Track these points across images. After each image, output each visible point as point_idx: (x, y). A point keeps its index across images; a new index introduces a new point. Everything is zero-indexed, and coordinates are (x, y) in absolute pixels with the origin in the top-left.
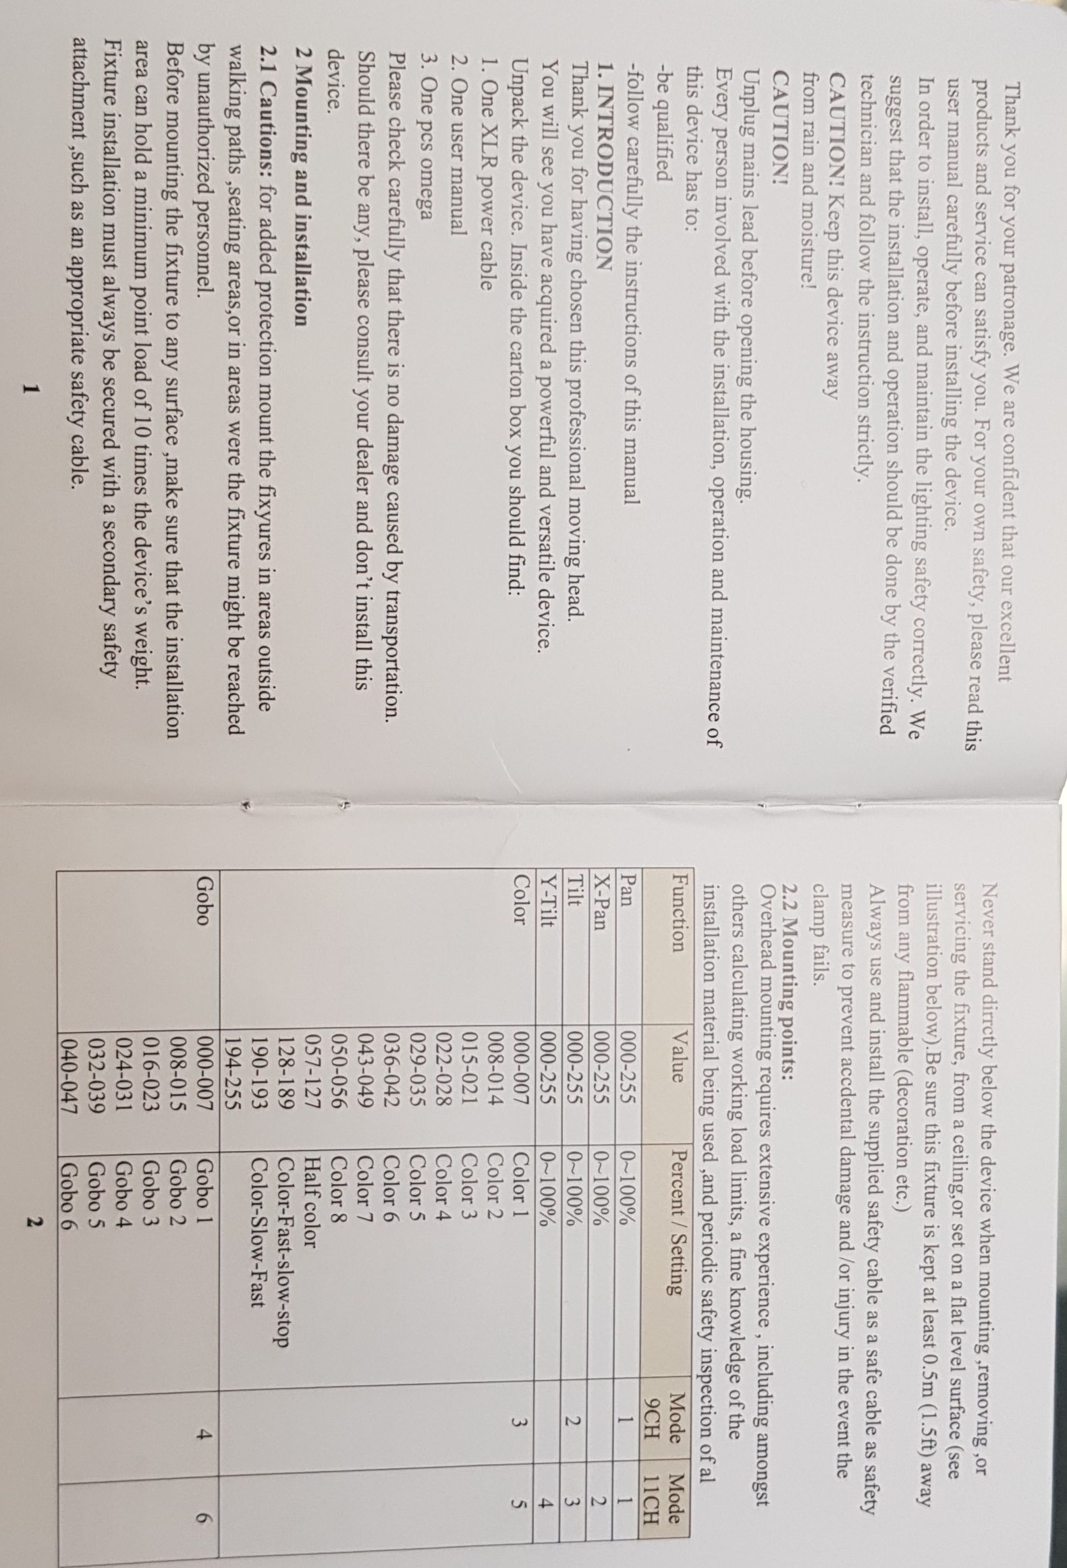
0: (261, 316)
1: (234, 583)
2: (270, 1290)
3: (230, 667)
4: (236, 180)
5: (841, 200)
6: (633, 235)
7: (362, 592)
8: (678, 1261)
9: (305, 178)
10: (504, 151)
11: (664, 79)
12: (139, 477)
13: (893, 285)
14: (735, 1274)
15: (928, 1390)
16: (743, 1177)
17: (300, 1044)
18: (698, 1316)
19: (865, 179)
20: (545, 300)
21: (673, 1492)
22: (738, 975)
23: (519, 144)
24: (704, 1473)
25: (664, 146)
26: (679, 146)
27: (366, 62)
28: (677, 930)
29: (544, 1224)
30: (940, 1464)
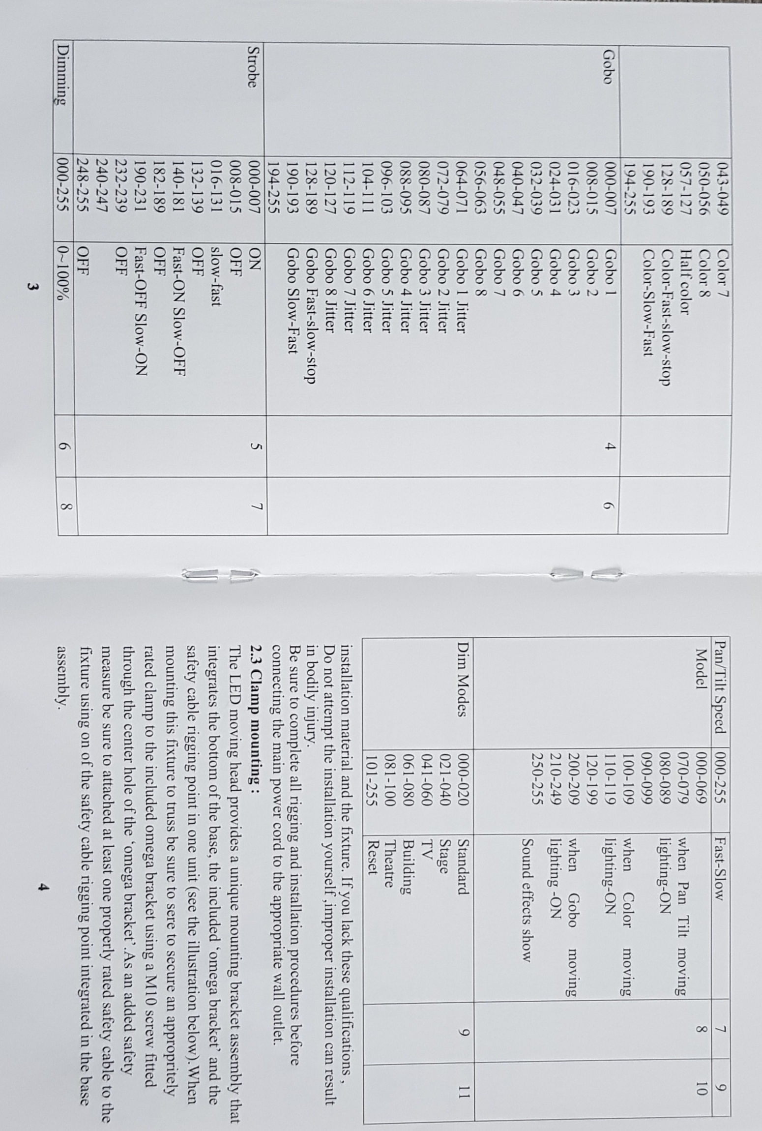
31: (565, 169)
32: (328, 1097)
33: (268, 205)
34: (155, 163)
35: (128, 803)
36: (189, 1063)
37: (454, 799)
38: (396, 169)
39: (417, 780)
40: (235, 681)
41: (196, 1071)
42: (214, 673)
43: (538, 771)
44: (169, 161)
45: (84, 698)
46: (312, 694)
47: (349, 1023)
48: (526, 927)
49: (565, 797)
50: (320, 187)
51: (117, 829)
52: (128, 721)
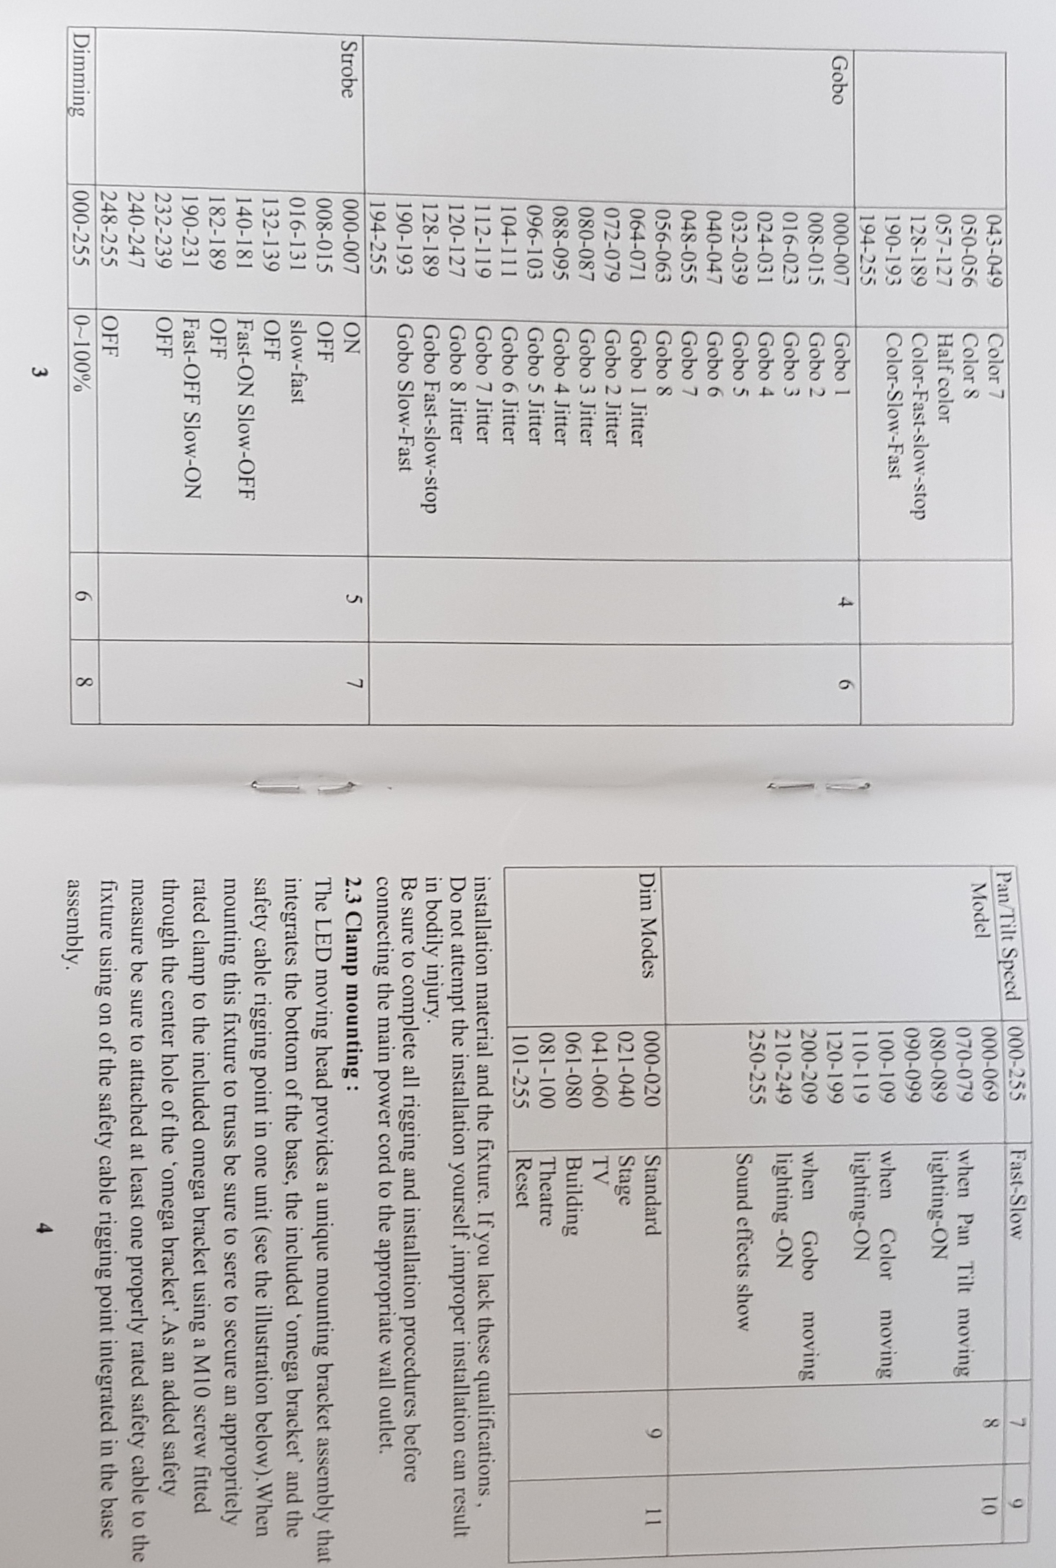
31: (778, 222)
32: (458, 1525)
33: (369, 262)
34: (211, 200)
35: (167, 1106)
36: (257, 1479)
37: (639, 1096)
38: (548, 217)
39: (586, 1070)
40: (324, 929)
41: (268, 1490)
42: (292, 917)
43: (757, 1054)
44: (230, 196)
45: (104, 953)
46: (434, 946)
47: (488, 1420)
48: (743, 1281)
49: (797, 1093)
50: (442, 239)
51: (151, 1144)
52: (167, 987)
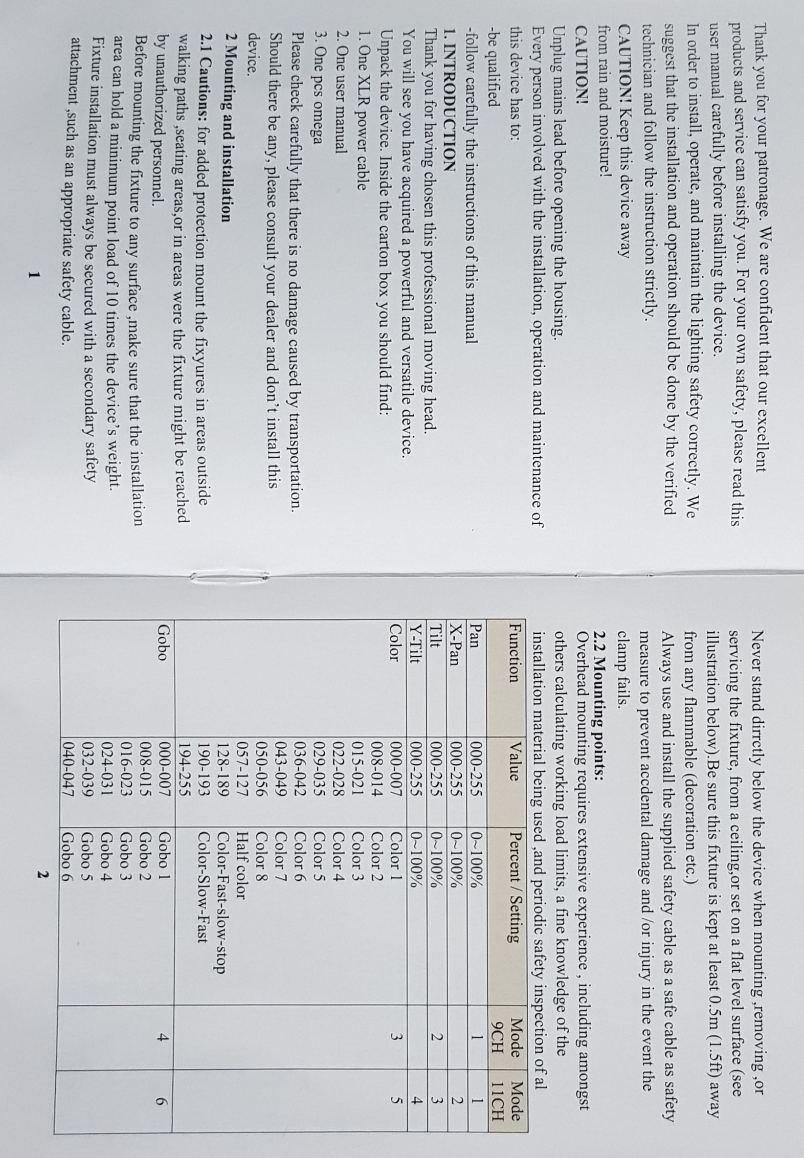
0: (197, 216)
1: (179, 410)
2: (212, 930)
3: (177, 473)
4: (181, 124)
5: (630, 112)
6: (471, 146)
7: (272, 415)
8: (516, 917)
9: (230, 120)
10: (374, 93)
11: (493, 38)
12: (110, 334)
13: (671, 172)
14: (560, 928)
15: (714, 1024)
16: (565, 854)
17: (233, 749)
18: (531, 960)
19: (647, 97)
20: (405, 195)
21: (514, 1096)
22: (559, 700)
23: (385, 89)
24: (538, 1082)
25: (494, 82)
26: (505, 82)
27: (276, 40)
28: (513, 666)
29: (414, 885)
30: (725, 1082)
